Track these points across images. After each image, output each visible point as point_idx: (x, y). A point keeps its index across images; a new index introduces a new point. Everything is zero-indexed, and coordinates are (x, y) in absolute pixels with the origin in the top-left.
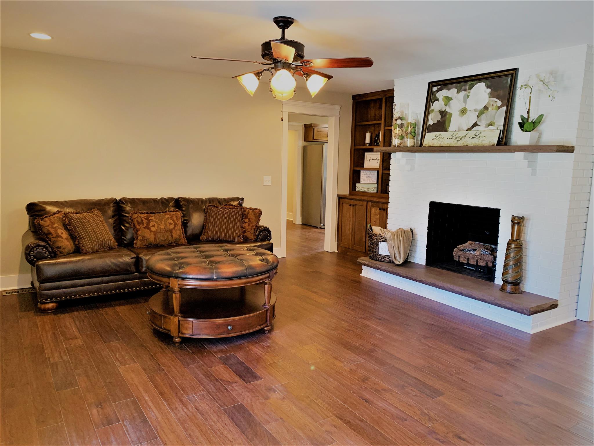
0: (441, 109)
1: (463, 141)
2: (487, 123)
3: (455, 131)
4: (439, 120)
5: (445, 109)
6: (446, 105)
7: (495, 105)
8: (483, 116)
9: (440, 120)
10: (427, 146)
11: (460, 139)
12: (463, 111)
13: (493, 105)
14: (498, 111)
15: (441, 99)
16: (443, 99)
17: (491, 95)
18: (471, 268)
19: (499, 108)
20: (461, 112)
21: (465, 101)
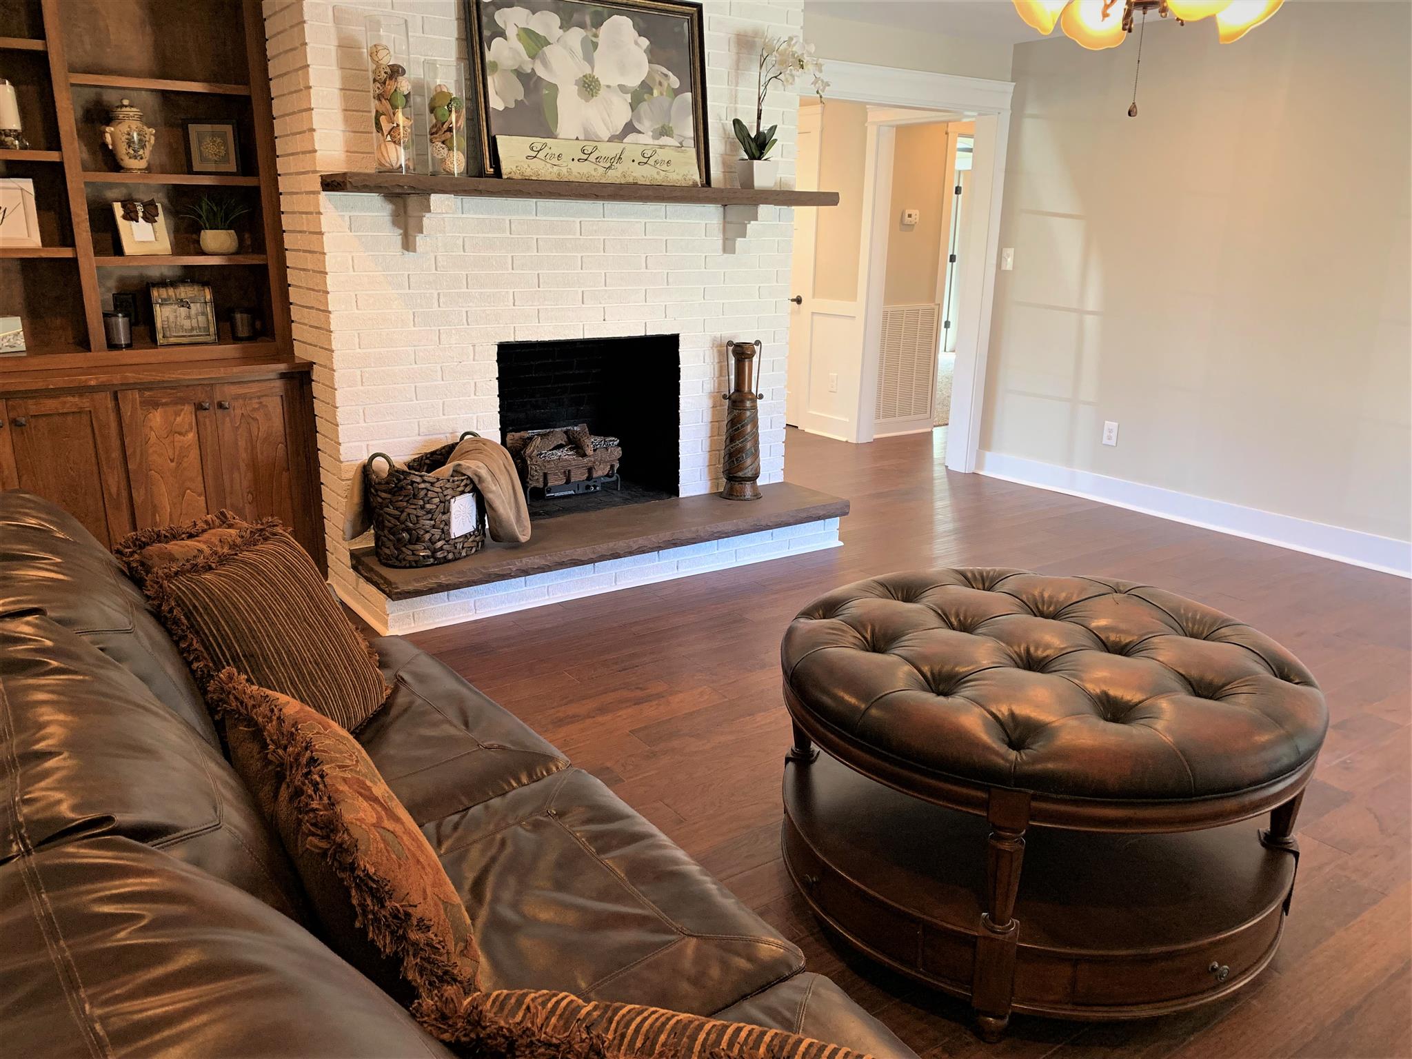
0: (520, 66)
1: (620, 170)
2: (656, 127)
3: (577, 139)
4: (519, 99)
5: (533, 69)
6: (533, 57)
7: (665, 84)
8: (644, 107)
9: (525, 101)
10: (520, 177)
11: (609, 164)
12: (589, 86)
13: (660, 84)
14: (674, 99)
15: (511, 32)
16: (517, 35)
17: (654, 56)
18: (566, 493)
19: (676, 92)
20: (584, 86)
21: (589, 59)
